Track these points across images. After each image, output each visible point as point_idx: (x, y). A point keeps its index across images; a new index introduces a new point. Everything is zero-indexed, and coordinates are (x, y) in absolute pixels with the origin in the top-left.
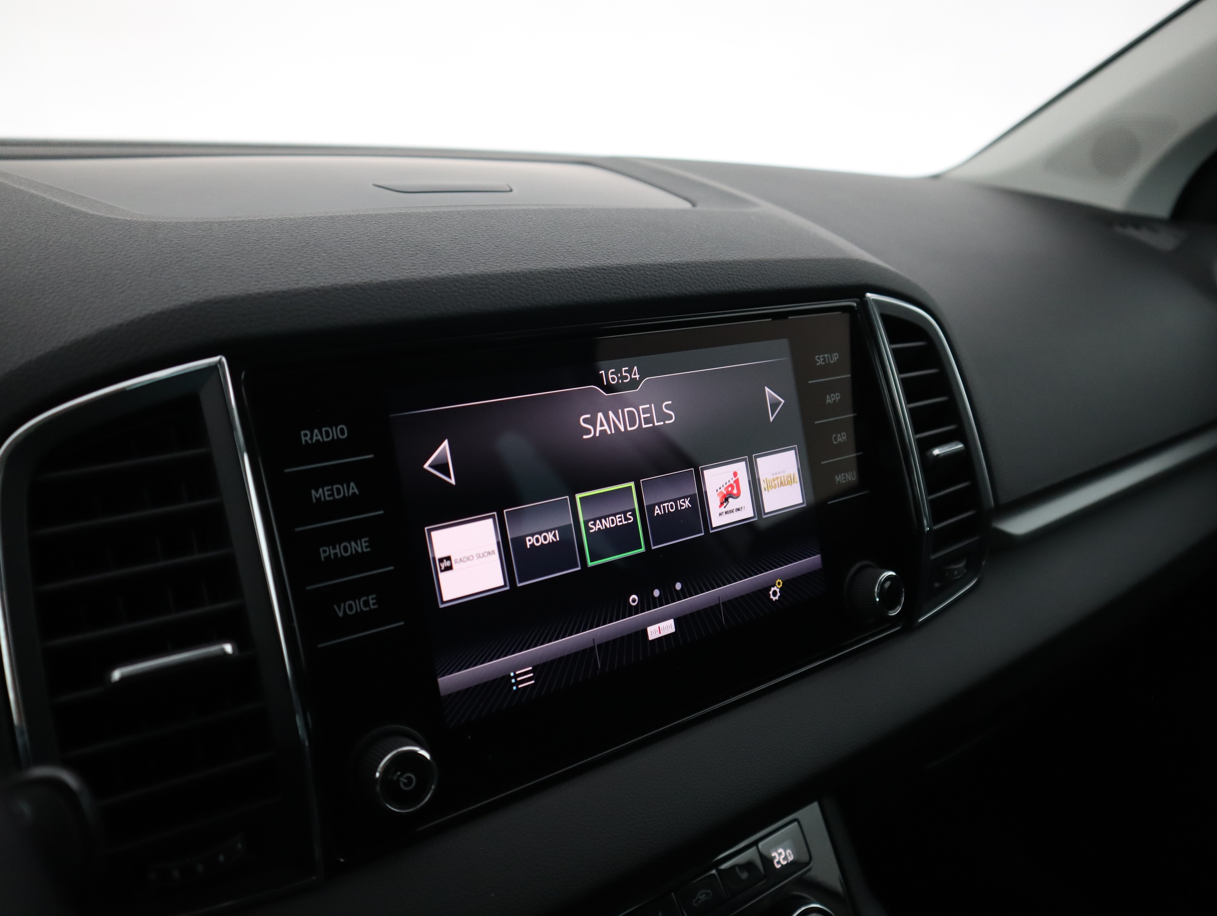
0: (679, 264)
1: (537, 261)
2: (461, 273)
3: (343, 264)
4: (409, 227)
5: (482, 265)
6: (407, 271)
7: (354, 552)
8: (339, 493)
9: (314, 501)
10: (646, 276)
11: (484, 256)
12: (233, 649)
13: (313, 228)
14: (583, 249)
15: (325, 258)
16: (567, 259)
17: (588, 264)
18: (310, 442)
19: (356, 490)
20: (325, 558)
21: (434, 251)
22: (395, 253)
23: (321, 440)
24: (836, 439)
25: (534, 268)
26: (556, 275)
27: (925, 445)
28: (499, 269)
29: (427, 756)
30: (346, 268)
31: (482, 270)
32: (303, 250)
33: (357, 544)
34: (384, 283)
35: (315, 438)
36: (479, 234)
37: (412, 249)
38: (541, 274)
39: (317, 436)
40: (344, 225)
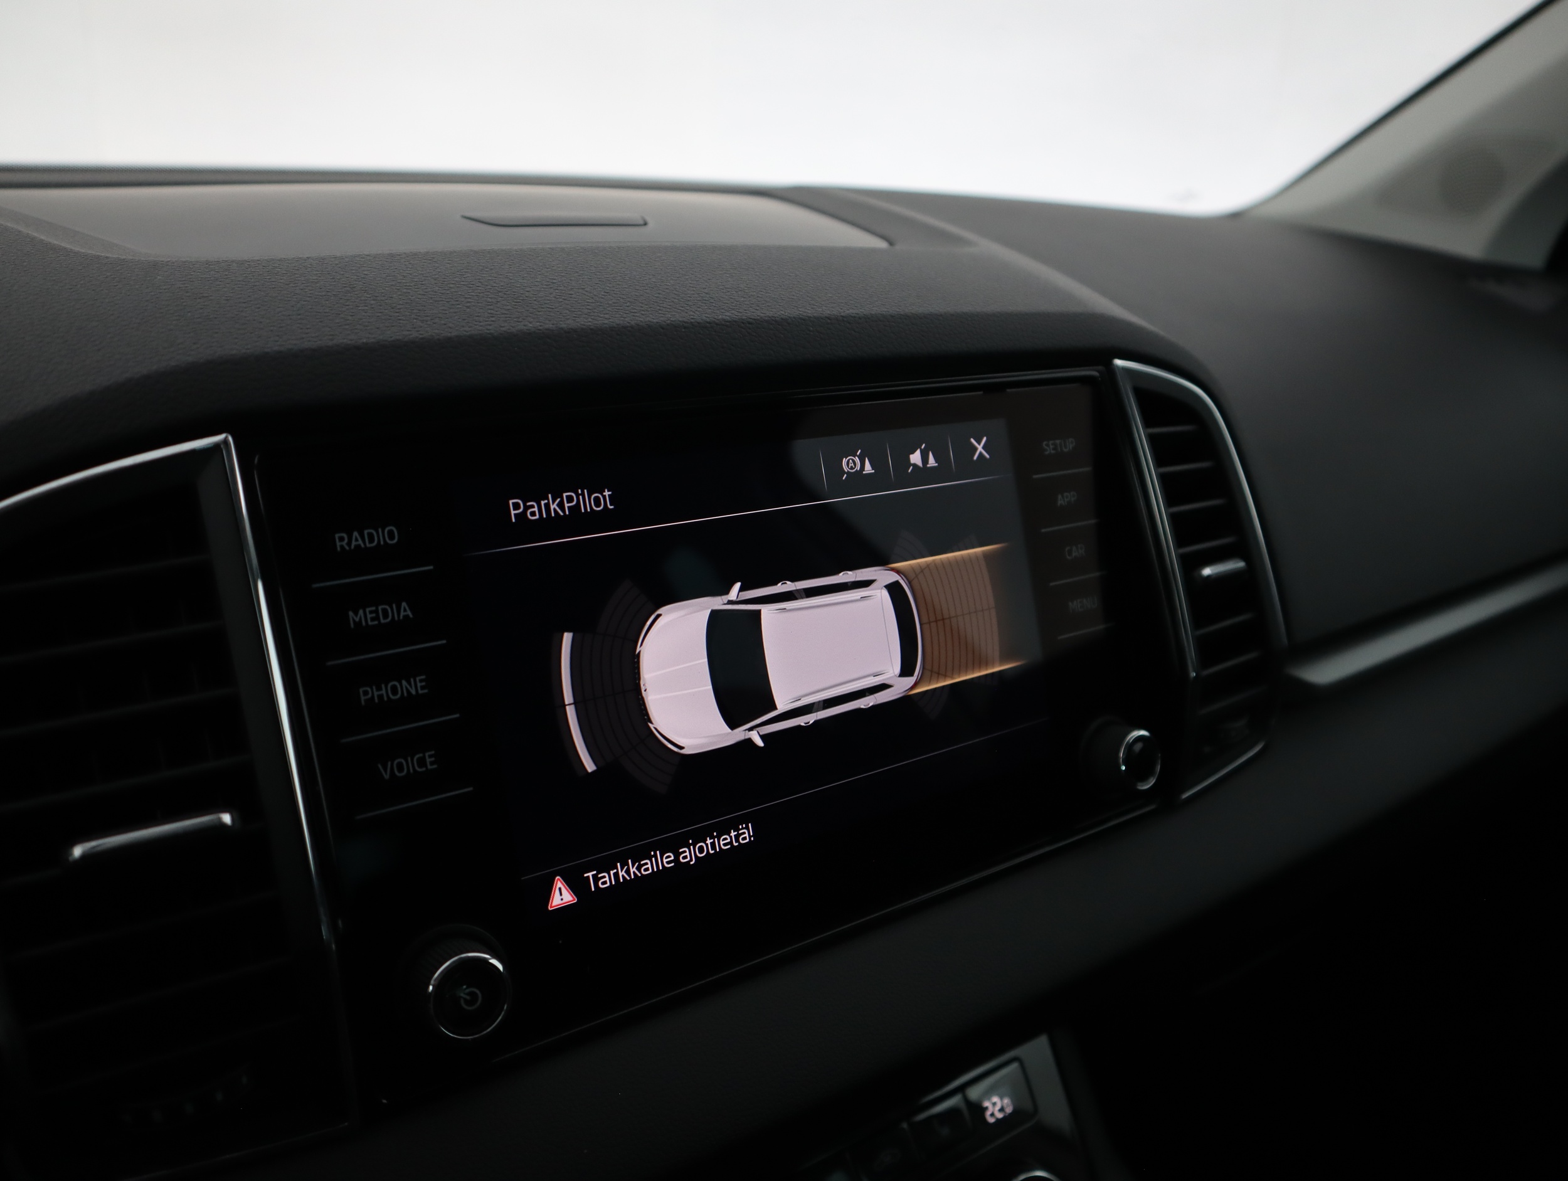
0: (855, 317)
1: (660, 312)
2: (554, 326)
3: (397, 314)
4: (492, 267)
5: (584, 316)
6: (481, 324)
7: (405, 694)
8: (386, 615)
9: (352, 625)
10: (808, 332)
11: (588, 305)
12: (233, 819)
13: (363, 268)
14: (725, 296)
15: (373, 306)
16: (700, 309)
17: (729, 316)
18: (347, 548)
19: (409, 613)
20: (366, 701)
21: (521, 298)
22: (469, 300)
23: (363, 546)
24: (1070, 553)
25: (654, 321)
26: (683, 330)
27: (1191, 564)
28: (606, 322)
29: (500, 967)
30: (400, 320)
31: (582, 323)
32: (346, 296)
33: (410, 684)
34: (449, 339)
35: (354, 543)
36: (586, 277)
37: (493, 296)
38: (663, 328)
39: (357, 540)
40: (405, 265)
